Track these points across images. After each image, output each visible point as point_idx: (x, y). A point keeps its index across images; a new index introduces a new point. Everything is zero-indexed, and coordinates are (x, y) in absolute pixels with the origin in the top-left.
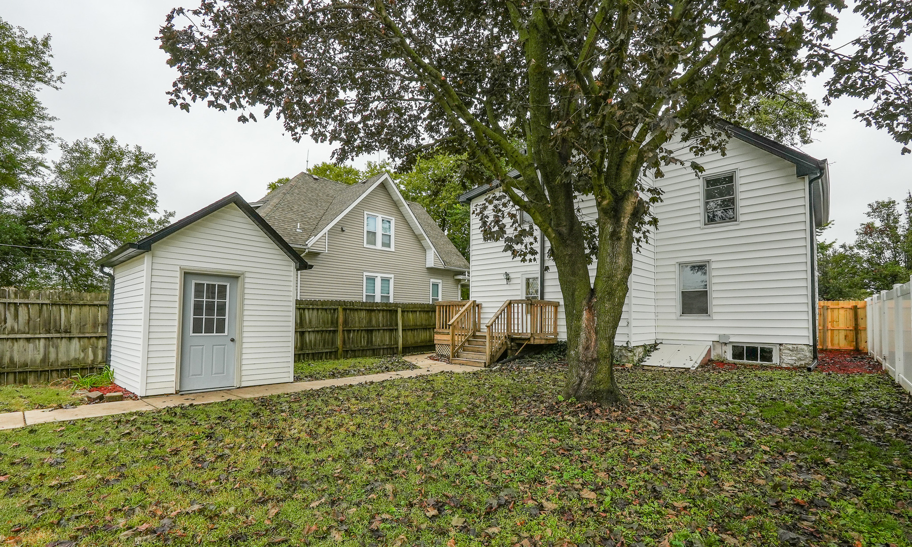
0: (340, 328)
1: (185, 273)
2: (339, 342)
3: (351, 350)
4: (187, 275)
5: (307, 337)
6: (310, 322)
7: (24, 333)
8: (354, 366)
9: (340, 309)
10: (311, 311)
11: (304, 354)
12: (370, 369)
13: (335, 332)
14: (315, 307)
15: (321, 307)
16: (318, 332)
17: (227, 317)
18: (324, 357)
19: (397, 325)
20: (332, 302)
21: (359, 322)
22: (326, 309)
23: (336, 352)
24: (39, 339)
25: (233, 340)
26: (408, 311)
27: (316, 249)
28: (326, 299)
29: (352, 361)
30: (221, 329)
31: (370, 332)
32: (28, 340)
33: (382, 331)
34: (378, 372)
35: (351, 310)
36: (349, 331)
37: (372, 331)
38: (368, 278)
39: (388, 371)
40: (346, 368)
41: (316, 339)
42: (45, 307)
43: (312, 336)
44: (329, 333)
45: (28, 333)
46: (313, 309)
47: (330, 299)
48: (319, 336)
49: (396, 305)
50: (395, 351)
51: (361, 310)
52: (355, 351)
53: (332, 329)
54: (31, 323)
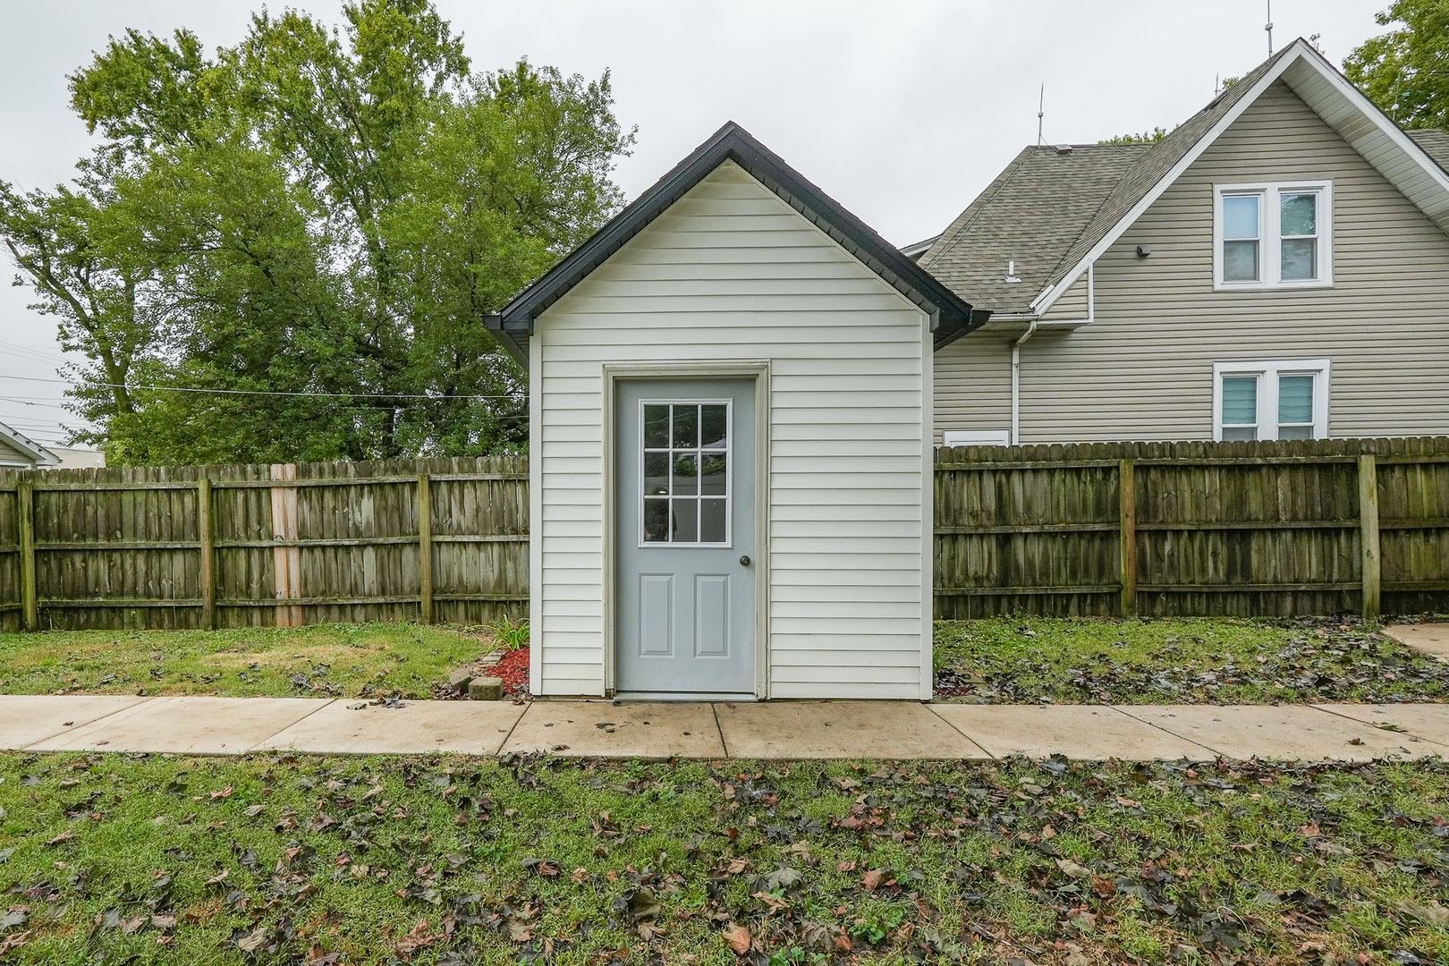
0: (1128, 525)
1: (618, 382)
2: (1124, 568)
3: (1168, 594)
4: (621, 385)
5: (1020, 550)
6: (1028, 507)
7: (472, 533)
8: (1176, 655)
9: (1126, 468)
10: (1029, 477)
11: (1011, 597)
12: (1242, 678)
13: (1109, 536)
14: (1042, 464)
15: (1061, 464)
16: (1053, 535)
17: (728, 496)
18: (1073, 608)
19: (1355, 514)
20: (1097, 450)
21: (1198, 507)
22: (1078, 471)
23: (1115, 596)
24: (491, 543)
25: (746, 562)
26: (1406, 467)
27: (1057, 319)
28: (1079, 439)
29: (1167, 632)
30: (715, 530)
31: (1239, 537)
32: (478, 544)
33: (1288, 536)
34: (1280, 698)
35: (1163, 469)
36: (1159, 535)
37: (1246, 535)
38: (1230, 380)
39: (1331, 696)
40: (1143, 659)
41: (1045, 553)
42: (495, 485)
43: (1037, 549)
44: (1091, 541)
45: (477, 534)
46: (1035, 471)
47: (1091, 439)
48: (1055, 549)
49: (1354, 448)
50: (1348, 603)
51: (1202, 468)
52: (1181, 596)
53: (1097, 527)
54: (480, 515)
